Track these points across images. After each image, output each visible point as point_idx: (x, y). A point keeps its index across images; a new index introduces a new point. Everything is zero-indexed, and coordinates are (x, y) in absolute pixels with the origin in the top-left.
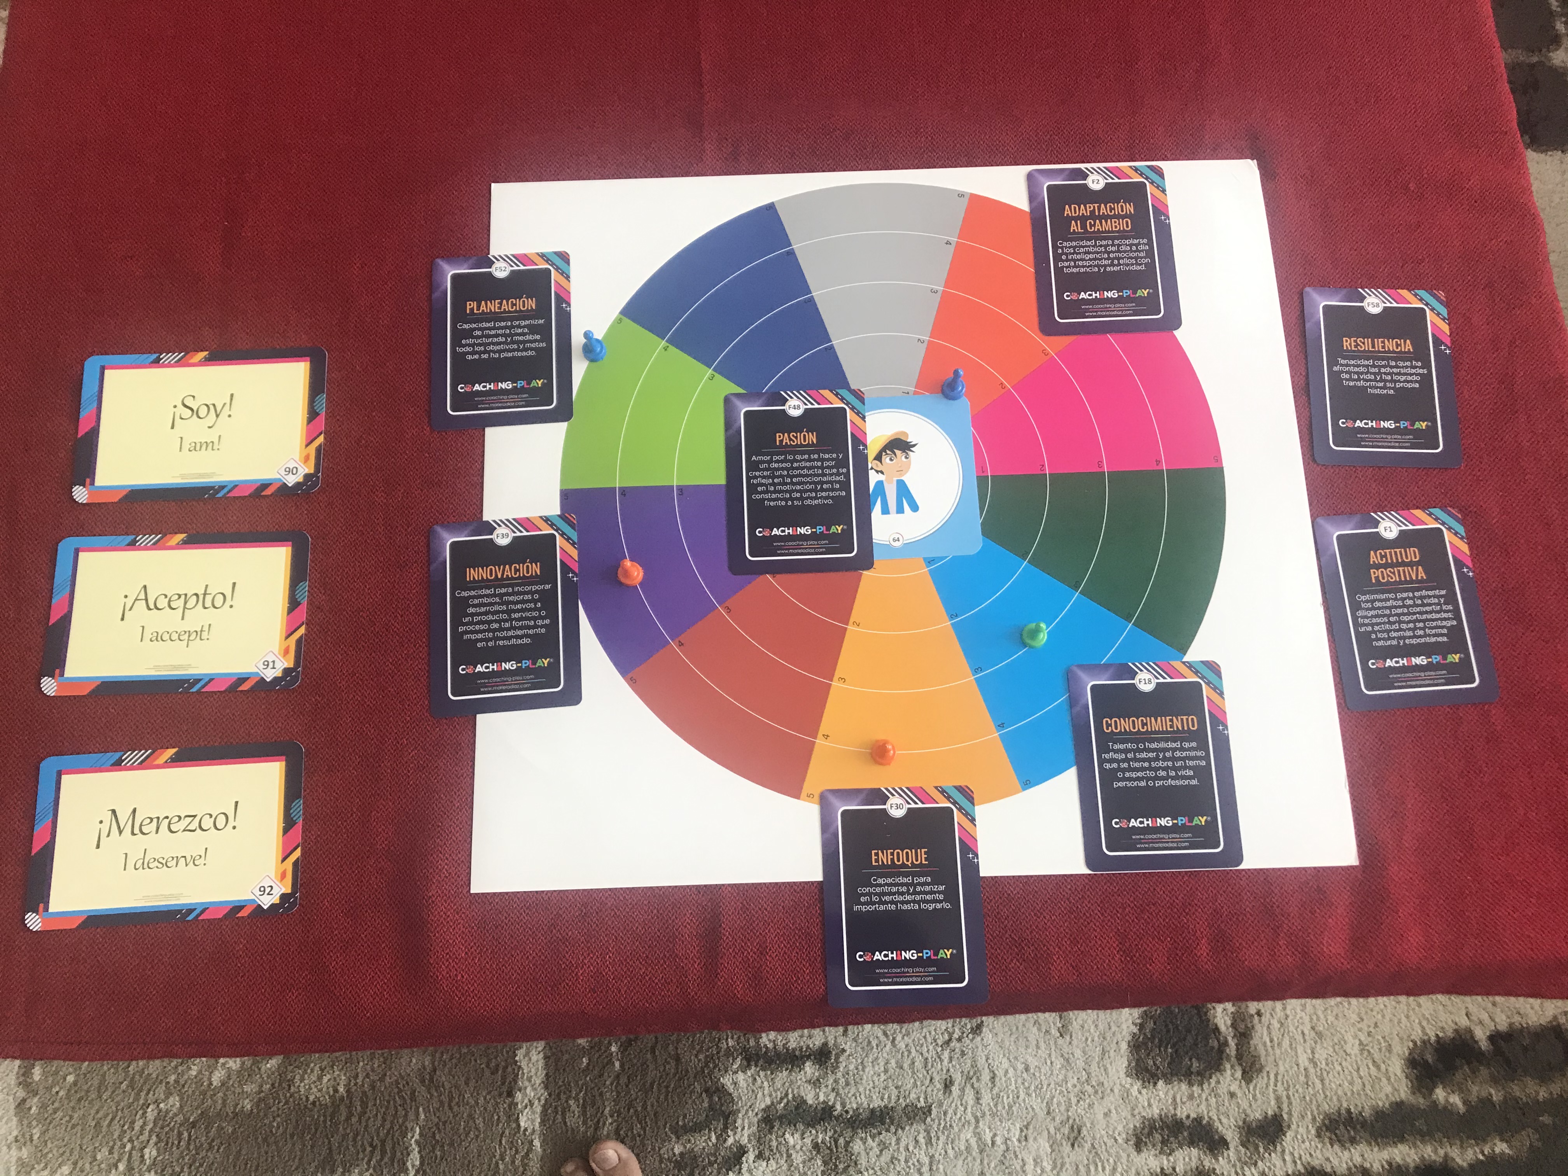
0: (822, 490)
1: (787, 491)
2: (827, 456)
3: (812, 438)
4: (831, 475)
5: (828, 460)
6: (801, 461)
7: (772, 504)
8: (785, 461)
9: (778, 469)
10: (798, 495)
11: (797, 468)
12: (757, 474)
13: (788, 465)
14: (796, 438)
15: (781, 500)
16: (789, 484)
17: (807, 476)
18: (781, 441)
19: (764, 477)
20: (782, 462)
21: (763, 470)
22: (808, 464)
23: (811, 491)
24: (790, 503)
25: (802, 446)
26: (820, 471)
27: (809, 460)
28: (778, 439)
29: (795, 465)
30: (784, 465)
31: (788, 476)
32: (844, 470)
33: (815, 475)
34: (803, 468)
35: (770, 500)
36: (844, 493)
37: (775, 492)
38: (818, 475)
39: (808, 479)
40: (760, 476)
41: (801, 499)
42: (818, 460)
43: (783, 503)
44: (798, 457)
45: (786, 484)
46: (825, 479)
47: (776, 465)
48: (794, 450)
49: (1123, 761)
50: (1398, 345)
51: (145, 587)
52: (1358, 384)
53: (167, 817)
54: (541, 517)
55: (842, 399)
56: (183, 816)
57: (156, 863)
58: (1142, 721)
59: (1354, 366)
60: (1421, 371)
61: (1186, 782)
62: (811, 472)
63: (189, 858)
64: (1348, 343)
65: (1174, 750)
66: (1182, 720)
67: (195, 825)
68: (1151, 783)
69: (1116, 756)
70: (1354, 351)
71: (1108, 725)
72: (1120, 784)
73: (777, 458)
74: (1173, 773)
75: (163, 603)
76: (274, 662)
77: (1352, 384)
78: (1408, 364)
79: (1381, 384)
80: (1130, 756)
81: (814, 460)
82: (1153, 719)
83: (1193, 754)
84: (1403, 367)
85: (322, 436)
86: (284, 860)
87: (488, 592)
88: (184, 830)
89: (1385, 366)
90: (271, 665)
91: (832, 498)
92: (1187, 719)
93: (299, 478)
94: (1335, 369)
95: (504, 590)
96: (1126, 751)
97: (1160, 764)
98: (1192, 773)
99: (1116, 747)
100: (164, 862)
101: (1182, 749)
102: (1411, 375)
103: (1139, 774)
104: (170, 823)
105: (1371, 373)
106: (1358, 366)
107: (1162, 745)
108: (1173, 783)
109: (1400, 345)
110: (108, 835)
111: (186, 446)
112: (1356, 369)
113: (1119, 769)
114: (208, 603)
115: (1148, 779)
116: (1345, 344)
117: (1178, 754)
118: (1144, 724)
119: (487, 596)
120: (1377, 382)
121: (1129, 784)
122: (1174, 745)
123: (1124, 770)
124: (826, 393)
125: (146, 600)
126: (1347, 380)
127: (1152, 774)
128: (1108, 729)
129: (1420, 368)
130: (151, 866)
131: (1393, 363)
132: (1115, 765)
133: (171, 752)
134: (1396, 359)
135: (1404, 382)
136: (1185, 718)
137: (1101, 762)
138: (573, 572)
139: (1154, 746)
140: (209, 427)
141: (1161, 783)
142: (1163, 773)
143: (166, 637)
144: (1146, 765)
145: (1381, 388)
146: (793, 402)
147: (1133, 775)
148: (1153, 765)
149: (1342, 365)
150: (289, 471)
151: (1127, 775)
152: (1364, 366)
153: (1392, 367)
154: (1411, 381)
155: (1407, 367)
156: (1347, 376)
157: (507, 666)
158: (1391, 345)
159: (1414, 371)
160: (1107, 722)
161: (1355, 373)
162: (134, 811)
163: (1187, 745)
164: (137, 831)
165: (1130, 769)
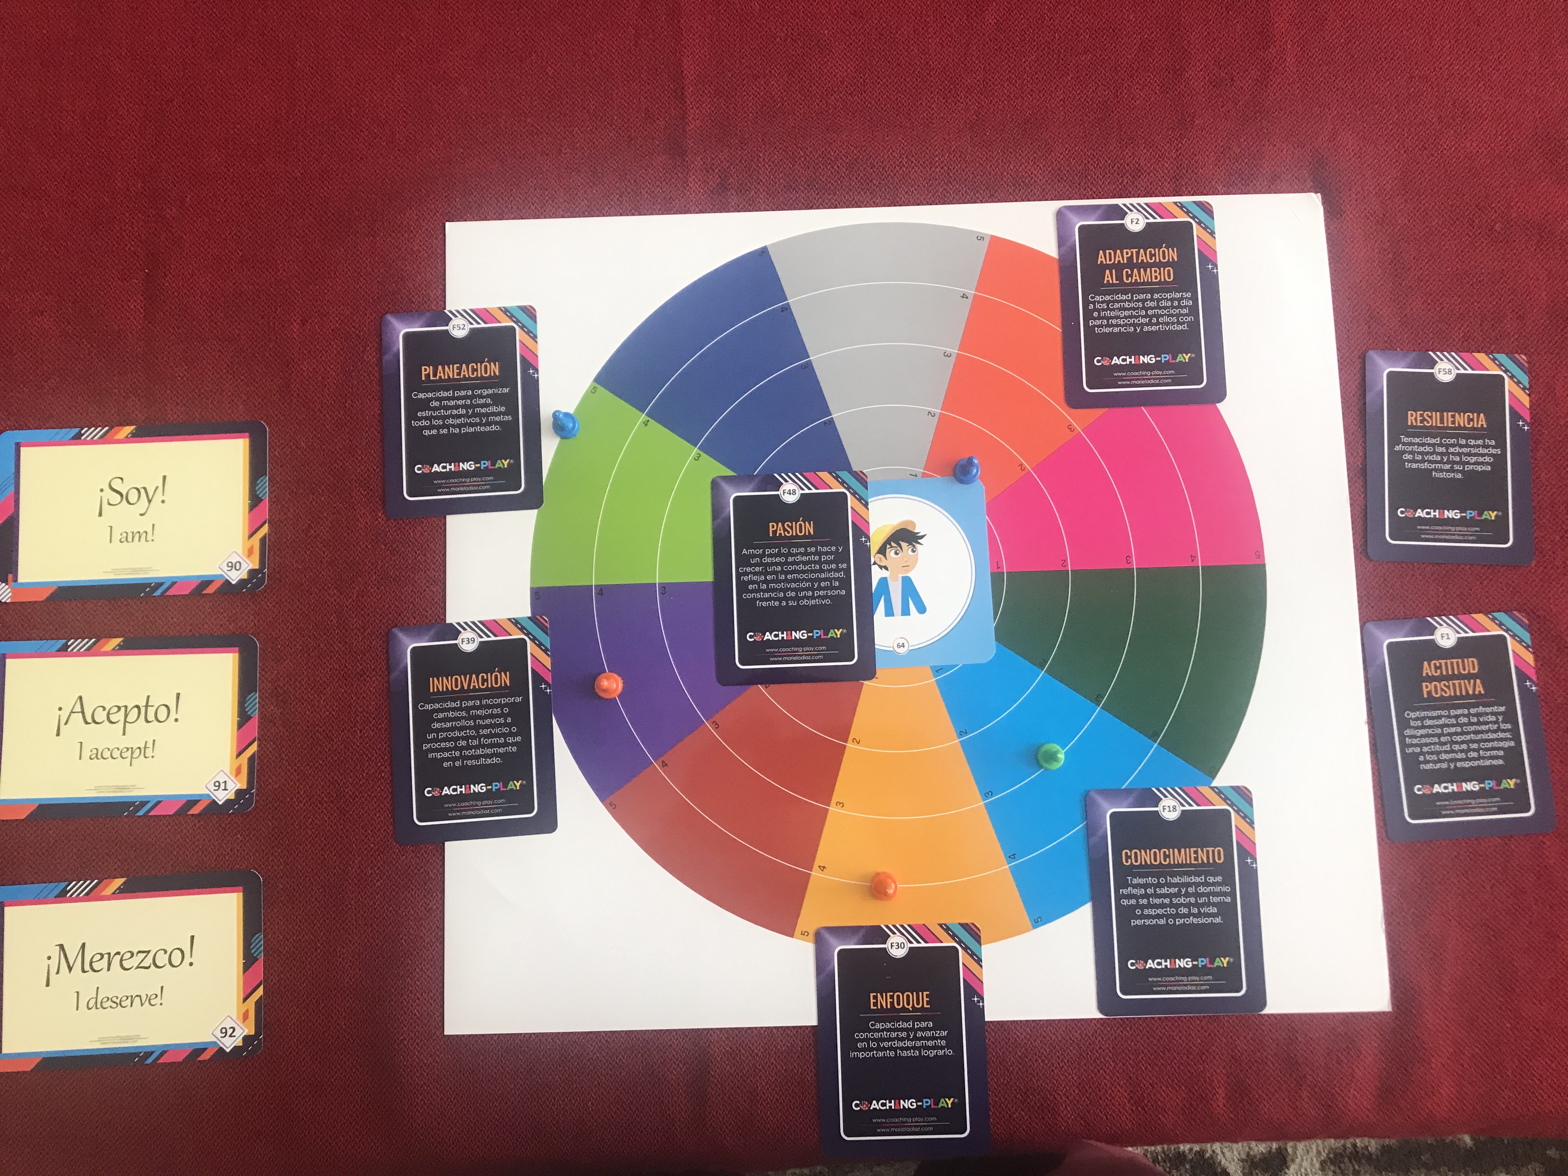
0: (820, 588)
1: (781, 590)
2: (825, 549)
3: (809, 528)
4: (830, 571)
5: (826, 553)
6: (797, 554)
7: (764, 604)
8: (779, 555)
9: (772, 564)
10: (793, 594)
11: (792, 563)
12: (748, 569)
13: (782, 559)
14: (791, 528)
15: (775, 599)
16: (783, 581)
17: (803, 572)
18: (775, 532)
19: (755, 574)
20: (775, 556)
21: (756, 565)
22: (804, 559)
23: (807, 589)
24: (784, 603)
25: (797, 537)
26: (818, 567)
27: (806, 554)
28: (771, 530)
29: (790, 559)
30: (778, 560)
31: (782, 572)
32: (844, 566)
33: (812, 571)
34: (798, 564)
35: (761, 600)
36: (844, 592)
37: (767, 590)
38: (815, 571)
39: (804, 576)
40: (751, 573)
41: (797, 598)
42: (815, 554)
43: (777, 603)
44: (794, 550)
45: (780, 581)
46: (823, 576)
47: (769, 560)
48: (789, 542)
49: (1142, 897)
50: (1470, 420)
51: (80, 698)
52: (1423, 466)
53: (118, 953)
54: (510, 620)
55: (843, 483)
56: (135, 952)
57: (110, 1003)
58: (1165, 852)
59: (1419, 445)
60: (1494, 451)
61: (1209, 920)
62: (807, 567)
63: (144, 998)
64: (1413, 418)
65: (1197, 885)
66: (1208, 852)
67: (148, 961)
68: (1171, 921)
69: (1135, 891)
70: (1421, 427)
71: (1128, 857)
72: (1138, 922)
73: (771, 551)
74: (1195, 911)
75: (101, 716)
76: (225, 782)
77: (1415, 466)
78: (1480, 442)
79: (1448, 467)
80: (1150, 891)
81: (811, 554)
82: (1176, 850)
83: (1218, 889)
84: (1474, 446)
85: (266, 526)
86: (245, 1000)
87: (454, 705)
88: (138, 967)
89: (1453, 446)
90: (222, 786)
91: (830, 597)
92: (1213, 851)
93: (243, 574)
94: (1398, 448)
95: (471, 703)
96: (1145, 886)
97: (1182, 900)
98: (1215, 910)
99: (1135, 881)
100: (118, 1001)
101: (1206, 884)
102: (1483, 455)
103: (1160, 911)
104: (121, 960)
105: (1438, 454)
106: (1423, 445)
107: (1186, 879)
108: (1195, 920)
109: (1472, 420)
110: (58, 973)
111: (116, 537)
112: (1422, 449)
113: (1138, 906)
114: (151, 717)
115: (1168, 916)
116: (1409, 418)
117: (1202, 889)
118: (1166, 856)
119: (453, 709)
120: (1444, 463)
121: (1148, 922)
122: (1198, 880)
123: (1143, 907)
124: (825, 475)
125: (83, 712)
126: (1409, 461)
127: (1173, 911)
128: (1127, 862)
129: (1493, 447)
130: (105, 1005)
131: (1463, 442)
132: (1133, 902)
133: (119, 882)
134: (1467, 437)
135: (1474, 464)
136: (1210, 849)
137: (1118, 897)
138: (546, 683)
139: (1176, 880)
140: (141, 515)
141: (1182, 921)
142: (1184, 910)
143: (107, 754)
144: (1167, 901)
145: (1447, 471)
146: (788, 486)
147: (1152, 912)
148: (1175, 901)
149: (1404, 444)
150: (232, 566)
151: (1146, 912)
152: (1429, 445)
153: (1461, 446)
154: (1482, 463)
155: (1478, 446)
156: (1410, 457)
157: (476, 788)
158: (1461, 419)
159: (1486, 451)
160: (1126, 853)
161: (1419, 453)
162: (83, 945)
163: (1211, 879)
164: (87, 967)
165: (1150, 906)
